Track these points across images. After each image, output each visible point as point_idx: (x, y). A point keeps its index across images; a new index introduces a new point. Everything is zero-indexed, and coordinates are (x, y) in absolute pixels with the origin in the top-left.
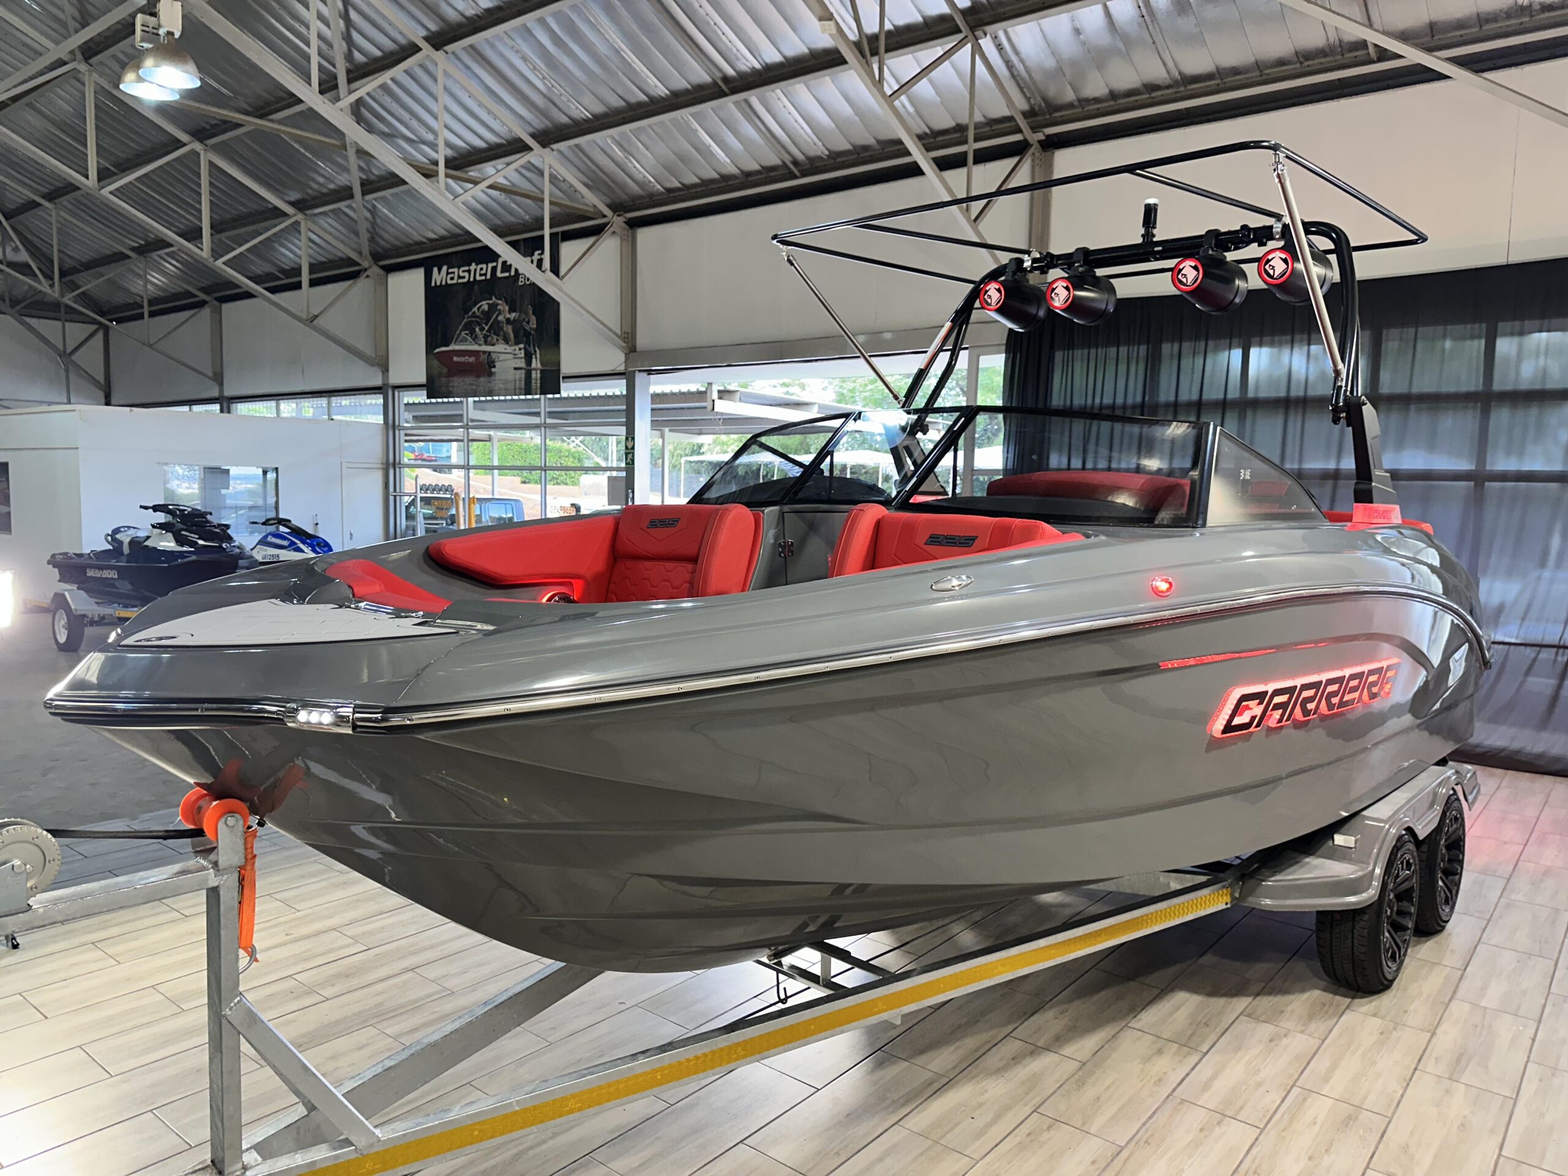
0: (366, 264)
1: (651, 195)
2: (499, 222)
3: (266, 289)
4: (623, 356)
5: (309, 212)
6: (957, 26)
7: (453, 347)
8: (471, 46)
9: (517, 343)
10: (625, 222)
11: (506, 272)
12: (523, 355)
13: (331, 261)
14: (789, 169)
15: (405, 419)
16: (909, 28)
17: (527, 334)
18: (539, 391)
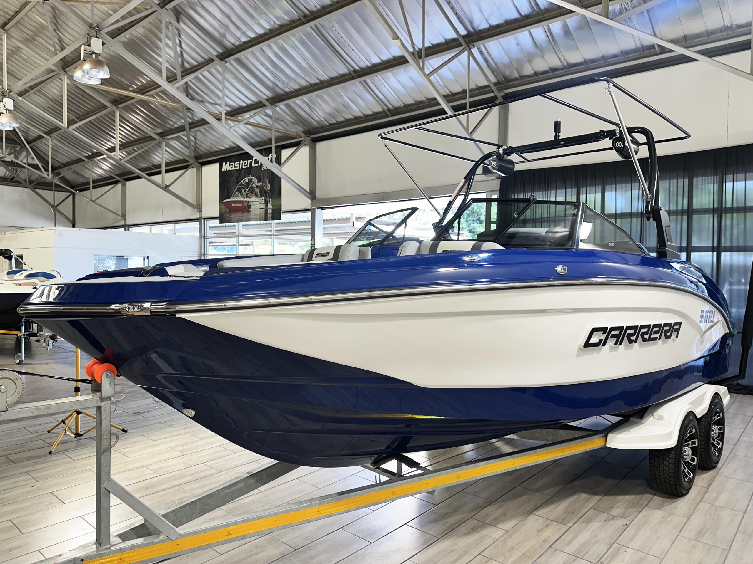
0: (192, 161)
1: (323, 127)
2: (253, 141)
3: (146, 174)
4: (310, 201)
5: (164, 138)
6: (461, 43)
7: (231, 199)
8: (237, 59)
9: (261, 197)
10: (311, 140)
11: (256, 164)
12: (264, 202)
13: (176, 161)
14: (386, 113)
15: (210, 233)
16: (438, 45)
17: (266, 192)
18: (271, 219)
